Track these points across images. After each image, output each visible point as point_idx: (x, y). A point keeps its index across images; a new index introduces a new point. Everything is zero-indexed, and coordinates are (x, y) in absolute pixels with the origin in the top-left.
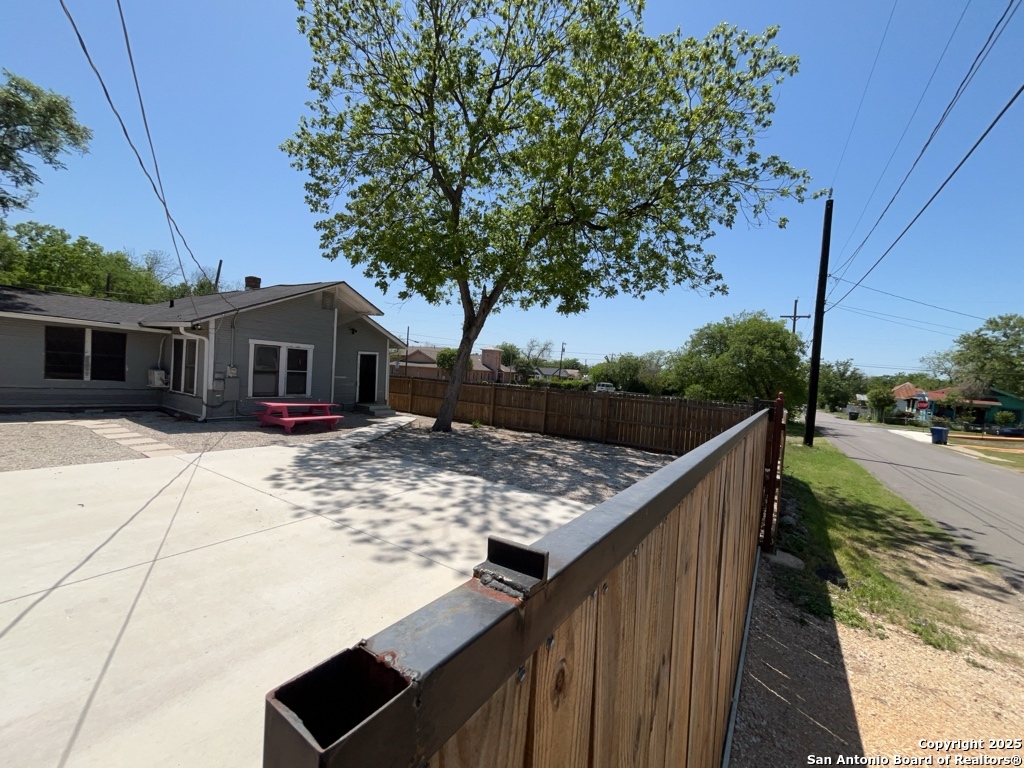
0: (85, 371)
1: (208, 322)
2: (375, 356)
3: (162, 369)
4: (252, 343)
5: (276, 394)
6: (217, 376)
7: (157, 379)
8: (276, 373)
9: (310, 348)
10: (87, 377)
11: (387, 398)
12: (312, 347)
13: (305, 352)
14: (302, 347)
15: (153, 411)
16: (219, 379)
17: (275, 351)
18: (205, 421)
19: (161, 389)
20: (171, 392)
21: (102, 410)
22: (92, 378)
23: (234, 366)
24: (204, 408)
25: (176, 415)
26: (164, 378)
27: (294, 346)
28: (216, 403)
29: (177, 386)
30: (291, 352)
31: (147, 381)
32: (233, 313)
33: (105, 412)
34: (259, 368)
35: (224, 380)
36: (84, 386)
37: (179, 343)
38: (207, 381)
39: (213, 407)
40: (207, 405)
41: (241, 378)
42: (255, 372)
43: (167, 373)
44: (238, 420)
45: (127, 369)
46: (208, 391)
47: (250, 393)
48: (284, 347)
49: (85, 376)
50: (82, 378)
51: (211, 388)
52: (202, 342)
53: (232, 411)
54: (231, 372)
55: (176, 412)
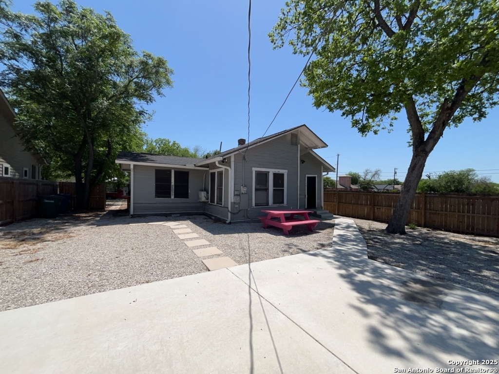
0: (172, 193)
1: (230, 157)
2: (315, 178)
3: (205, 191)
4: (254, 169)
5: (268, 204)
6: (236, 193)
7: (203, 196)
8: (267, 190)
9: (285, 172)
10: (173, 197)
11: (322, 205)
12: (286, 171)
13: (283, 175)
14: (281, 171)
15: (201, 215)
16: (237, 195)
17: (266, 174)
18: (230, 223)
19: (204, 202)
20: (209, 204)
21: (179, 215)
22: (175, 197)
23: (245, 186)
24: (229, 214)
25: (212, 217)
26: (206, 196)
27: (277, 171)
28: (236, 211)
29: (212, 200)
30: (275, 175)
31: (199, 198)
32: (244, 149)
33: (180, 216)
34: (258, 187)
35: (239, 195)
36: (171, 202)
37: (213, 175)
38: (230, 197)
39: (234, 214)
40: (231, 213)
41: (249, 193)
42: (256, 190)
43: (208, 193)
44: (248, 222)
45: (189, 192)
46: (231, 203)
47: (254, 205)
48: (272, 172)
49: (172, 196)
50: (170, 197)
51: (233, 201)
52: (227, 171)
53: (244, 216)
54: (243, 190)
55: (212, 216)
